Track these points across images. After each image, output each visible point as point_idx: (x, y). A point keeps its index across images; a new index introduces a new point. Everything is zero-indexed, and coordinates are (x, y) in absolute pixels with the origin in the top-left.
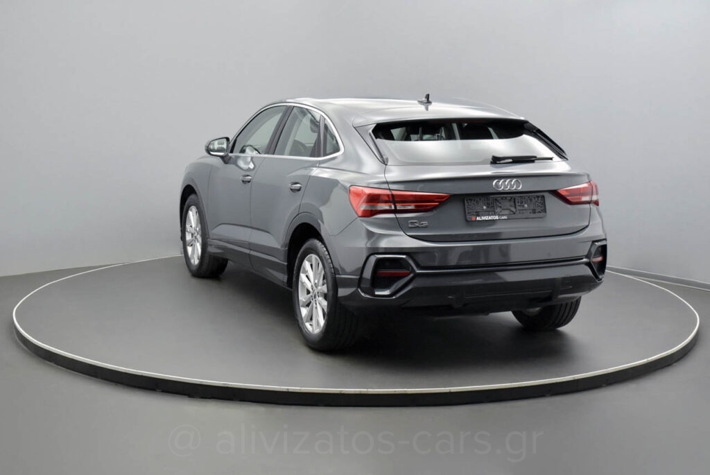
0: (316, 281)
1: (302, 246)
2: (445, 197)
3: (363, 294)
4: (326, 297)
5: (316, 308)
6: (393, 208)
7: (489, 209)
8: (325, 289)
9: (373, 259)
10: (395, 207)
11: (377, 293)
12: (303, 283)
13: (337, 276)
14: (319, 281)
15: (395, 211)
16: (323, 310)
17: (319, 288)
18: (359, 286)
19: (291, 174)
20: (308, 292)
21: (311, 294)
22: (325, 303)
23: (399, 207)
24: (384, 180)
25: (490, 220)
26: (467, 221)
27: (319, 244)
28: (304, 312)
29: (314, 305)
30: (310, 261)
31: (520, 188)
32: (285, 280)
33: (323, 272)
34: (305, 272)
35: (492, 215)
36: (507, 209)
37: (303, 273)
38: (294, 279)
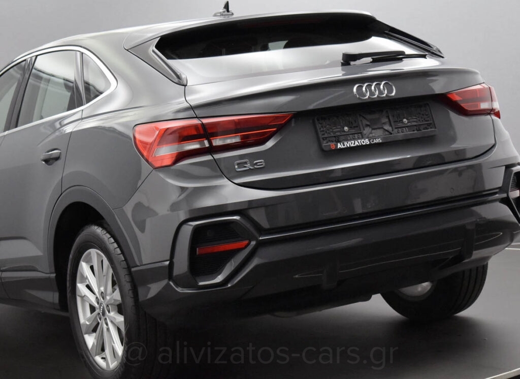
0: (102, 289)
1: (74, 241)
2: (284, 117)
3: (179, 290)
4: (120, 310)
5: (108, 329)
6: (207, 145)
7: (353, 131)
8: (117, 296)
9: (188, 229)
10: (210, 143)
11: (201, 284)
12: (83, 297)
13: (133, 269)
14: (106, 289)
15: (212, 150)
16: (119, 330)
17: (108, 298)
18: (170, 277)
19: (45, 142)
20: (93, 309)
21: (97, 311)
22: (120, 319)
23: (217, 142)
24: (186, 105)
25: (357, 146)
26: (322, 150)
27: (98, 230)
28: (90, 340)
29: (105, 326)
30: (88, 261)
31: (393, 94)
32: (56, 300)
33: (111, 271)
34: (84, 279)
35: (359, 138)
36: (379, 128)
37: (81, 282)
38: (69, 295)
